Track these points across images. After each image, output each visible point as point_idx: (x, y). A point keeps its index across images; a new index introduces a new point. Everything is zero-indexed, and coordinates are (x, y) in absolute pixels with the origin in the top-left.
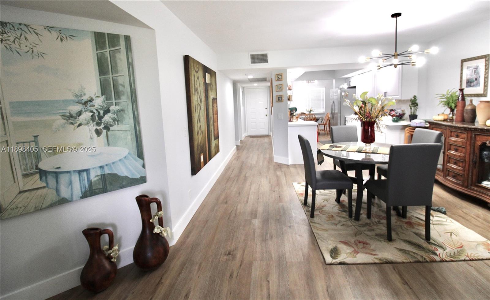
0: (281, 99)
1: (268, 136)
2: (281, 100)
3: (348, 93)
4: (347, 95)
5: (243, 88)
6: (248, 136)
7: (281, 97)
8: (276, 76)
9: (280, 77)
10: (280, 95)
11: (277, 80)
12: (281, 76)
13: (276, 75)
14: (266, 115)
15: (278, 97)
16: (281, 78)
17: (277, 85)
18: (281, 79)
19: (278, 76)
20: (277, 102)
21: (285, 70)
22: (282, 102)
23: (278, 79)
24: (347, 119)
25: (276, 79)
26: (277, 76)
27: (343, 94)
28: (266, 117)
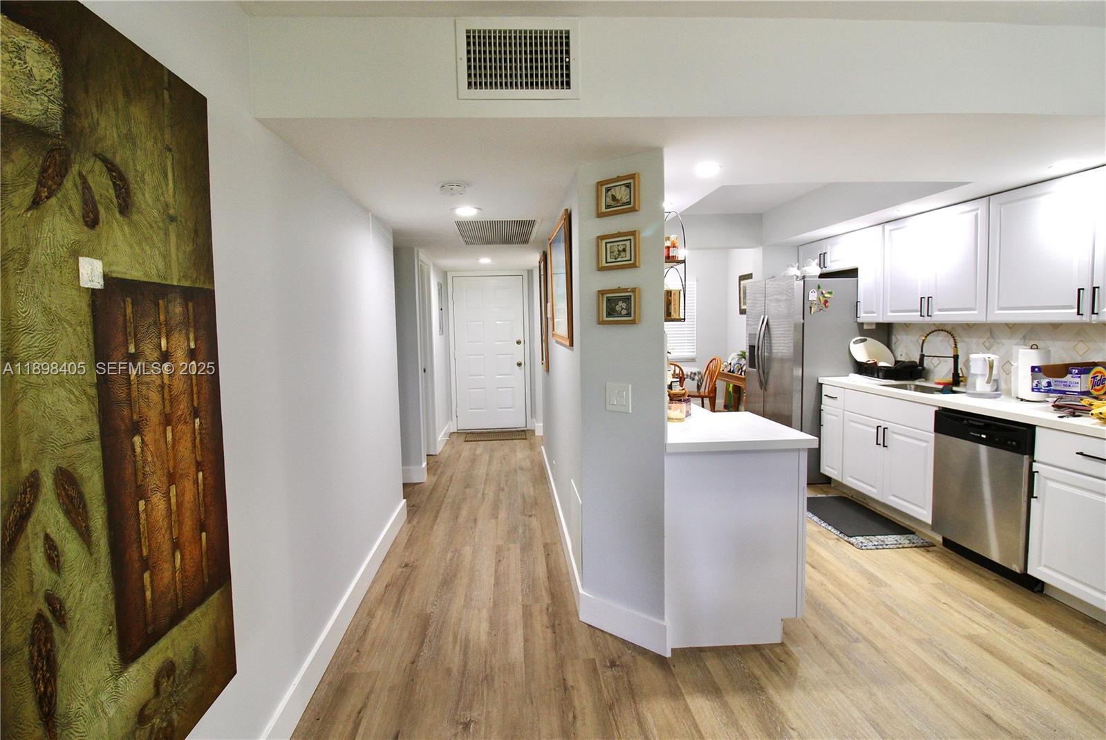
0: (628, 308)
1: (522, 434)
2: (629, 314)
3: (829, 293)
4: (826, 302)
5: (444, 274)
6: (459, 433)
7: (627, 299)
8: (598, 191)
9: (622, 193)
10: (619, 290)
11: (604, 210)
12: (628, 186)
13: (600, 184)
14: (519, 365)
15: (609, 300)
16: (625, 199)
17: (601, 238)
18: (629, 203)
19: (608, 190)
20: (601, 322)
21: (655, 155)
22: (633, 322)
23: (608, 207)
24: (826, 390)
25: (598, 205)
26: (604, 188)
27: (813, 296)
28: (519, 372)
